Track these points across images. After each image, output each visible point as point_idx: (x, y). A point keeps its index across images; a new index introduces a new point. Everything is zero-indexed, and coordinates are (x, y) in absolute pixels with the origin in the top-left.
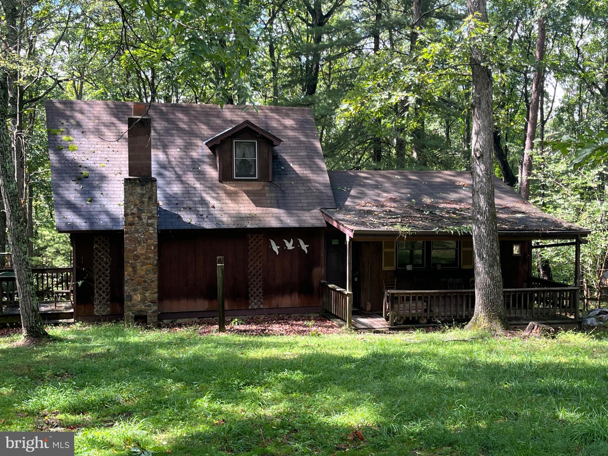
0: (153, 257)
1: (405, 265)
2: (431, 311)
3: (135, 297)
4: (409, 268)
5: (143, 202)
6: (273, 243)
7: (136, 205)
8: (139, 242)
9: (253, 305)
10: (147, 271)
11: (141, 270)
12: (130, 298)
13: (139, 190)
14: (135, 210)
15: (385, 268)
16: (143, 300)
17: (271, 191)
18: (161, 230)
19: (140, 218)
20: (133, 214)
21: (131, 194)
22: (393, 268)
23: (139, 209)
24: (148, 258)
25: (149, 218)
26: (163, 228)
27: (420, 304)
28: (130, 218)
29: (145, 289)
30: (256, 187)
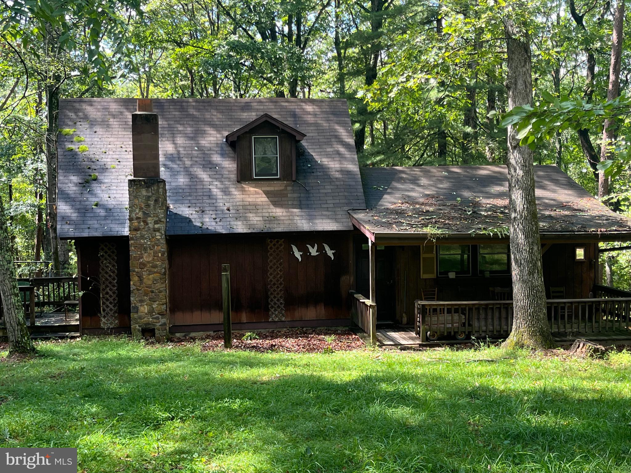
0: (162, 265)
1: (446, 273)
2: (470, 325)
3: (142, 309)
4: (452, 275)
5: (148, 206)
6: (295, 249)
7: (141, 208)
8: (145, 249)
9: (273, 318)
10: (155, 281)
11: (148, 279)
12: (137, 310)
13: (144, 192)
14: (140, 215)
15: (424, 276)
16: (151, 312)
17: (294, 192)
18: (170, 236)
19: (146, 223)
20: (138, 218)
21: (136, 197)
22: (433, 276)
23: (144, 213)
24: (155, 266)
25: (156, 223)
26: (172, 233)
27: (456, 317)
28: (135, 223)
29: (153, 300)
30: (277, 187)
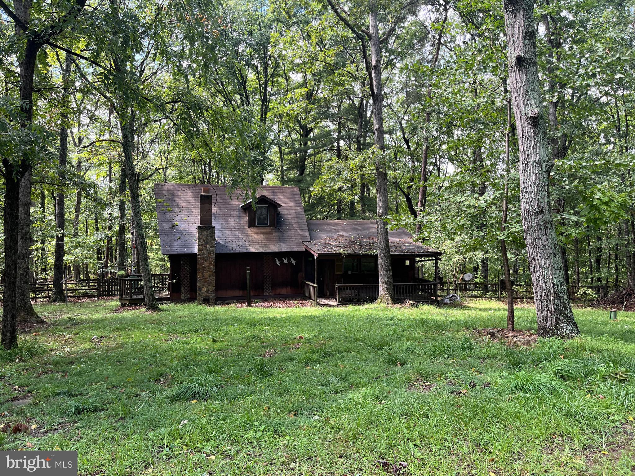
0: (213, 267)
1: (347, 271)
2: (359, 295)
3: (203, 289)
4: (350, 273)
5: (207, 239)
6: (277, 260)
7: (204, 240)
8: (206, 260)
9: (266, 293)
10: (210, 276)
11: (206, 274)
12: (200, 289)
13: (205, 233)
14: (203, 243)
15: (337, 273)
16: (207, 291)
17: (276, 232)
18: (217, 254)
19: (206, 247)
20: (202, 245)
21: (201, 235)
22: (341, 273)
23: (205, 242)
24: (210, 268)
25: (211, 247)
26: (218, 252)
27: (353, 291)
28: (201, 247)
29: (209, 285)
30: (268, 230)
